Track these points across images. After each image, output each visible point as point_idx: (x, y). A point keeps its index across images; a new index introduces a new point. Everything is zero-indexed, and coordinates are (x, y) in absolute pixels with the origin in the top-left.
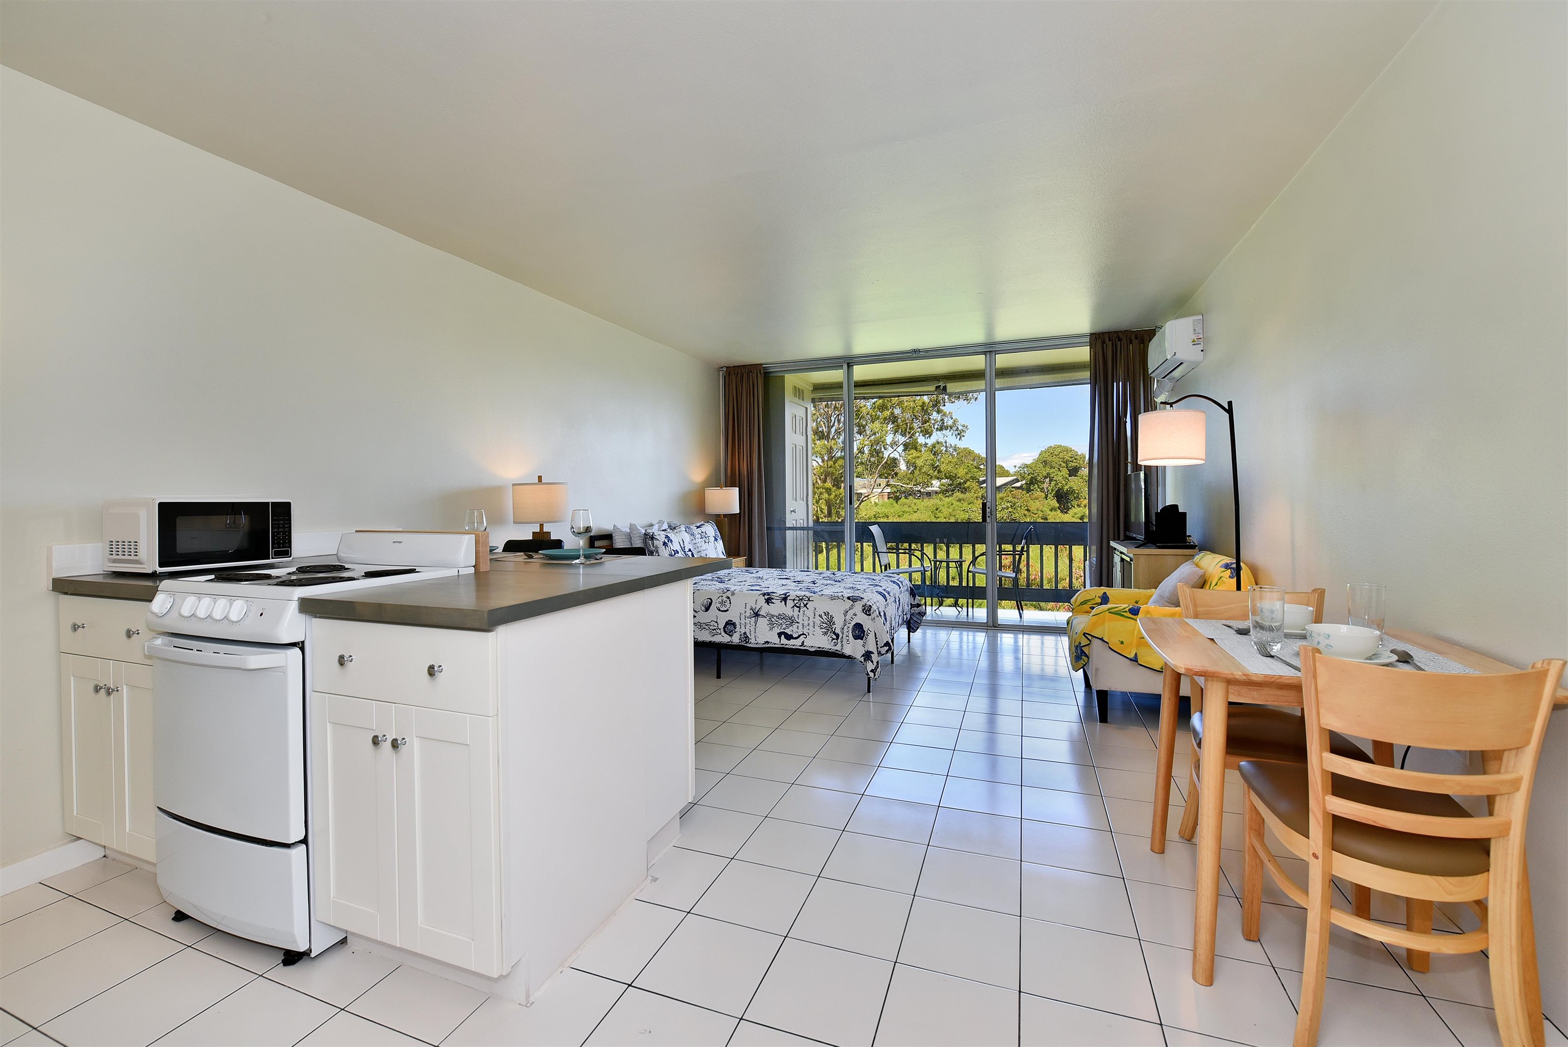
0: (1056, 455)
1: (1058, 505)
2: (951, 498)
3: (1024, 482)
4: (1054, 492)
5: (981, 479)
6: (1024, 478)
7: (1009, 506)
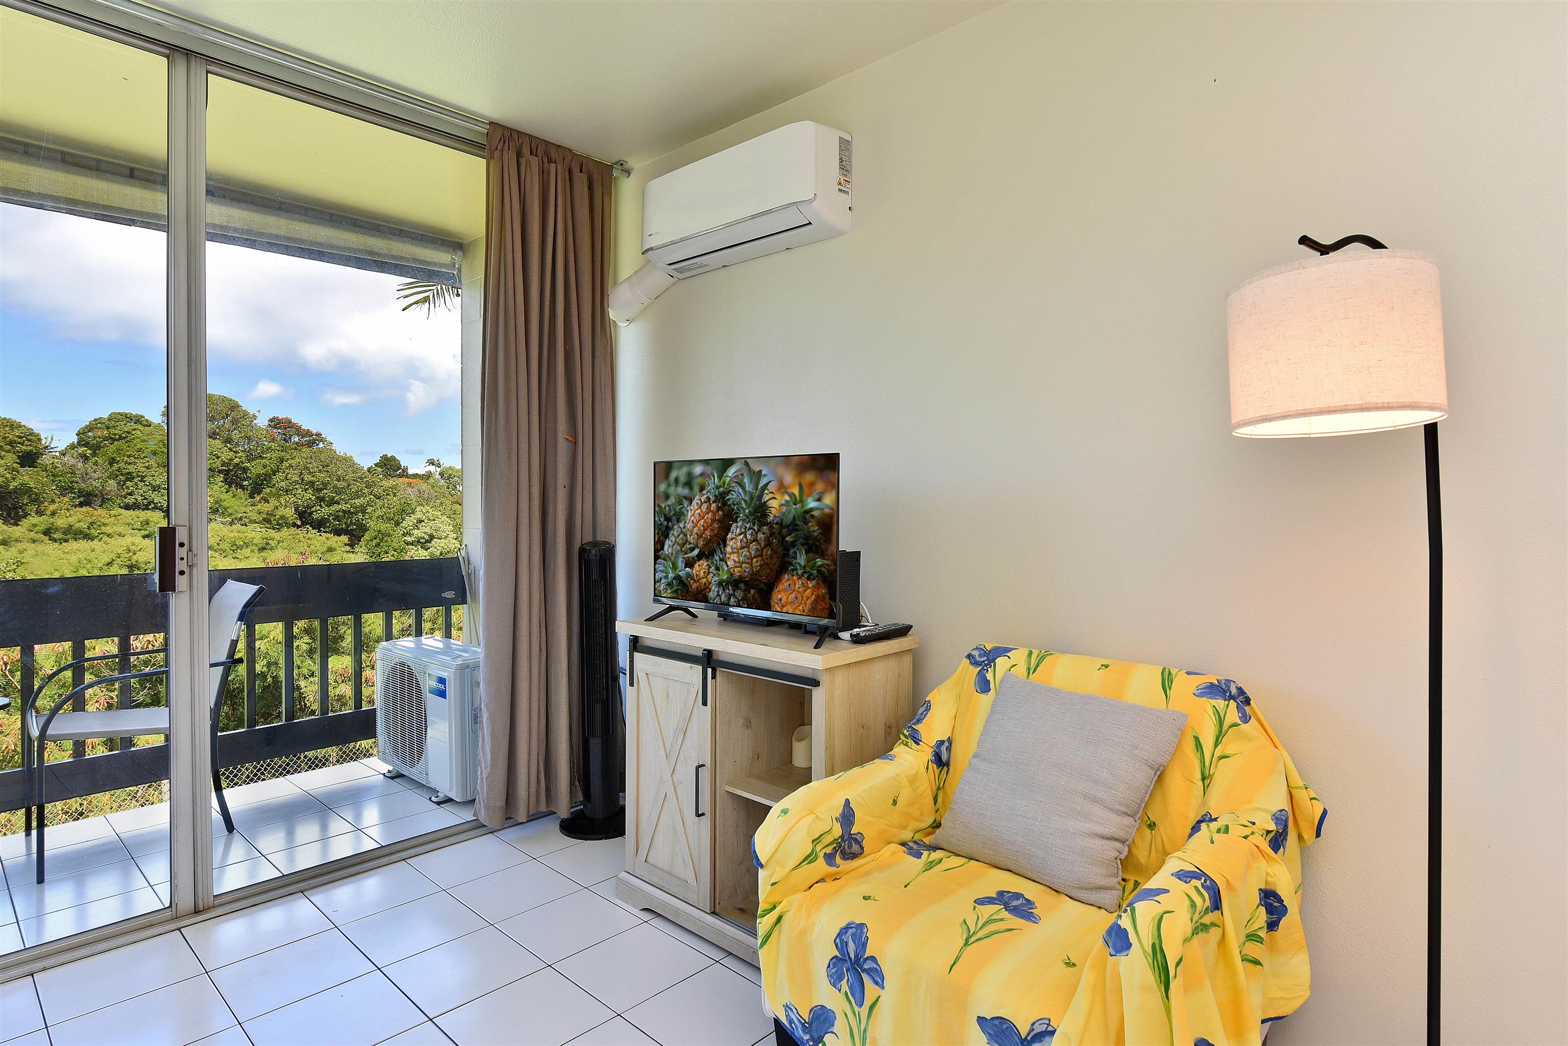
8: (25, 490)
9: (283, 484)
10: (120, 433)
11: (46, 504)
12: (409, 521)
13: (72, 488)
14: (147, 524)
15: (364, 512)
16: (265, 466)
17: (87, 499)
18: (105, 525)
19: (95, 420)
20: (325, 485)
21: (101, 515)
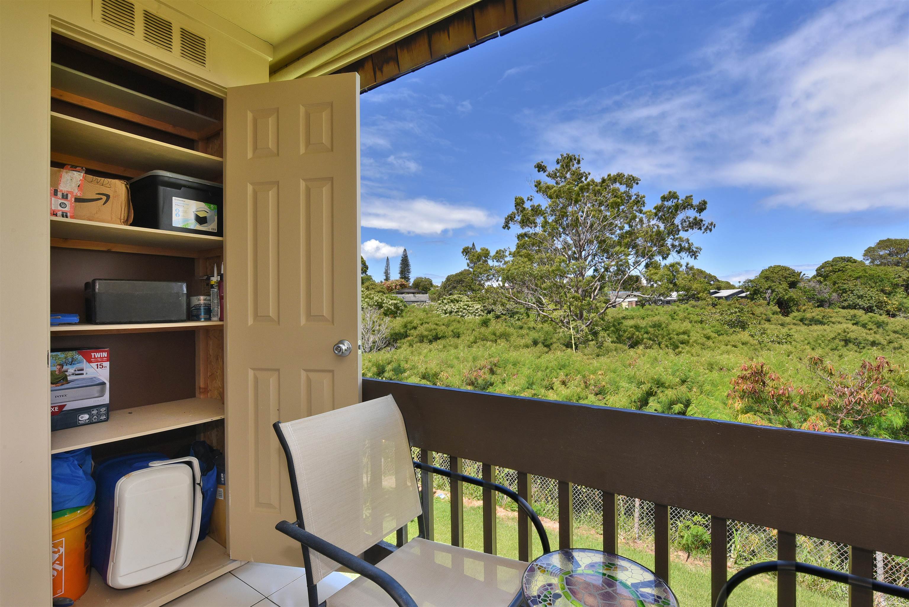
0: (775, 273)
1: (779, 310)
2: (686, 305)
3: (749, 293)
4: (775, 301)
5: (711, 291)
6: (748, 290)
7: (737, 311)
8: (791, 299)
10: (839, 268)
11: (801, 306)
13: (813, 298)
14: (855, 317)
17: (821, 303)
18: (831, 317)
19: (825, 262)
21: (829, 312)
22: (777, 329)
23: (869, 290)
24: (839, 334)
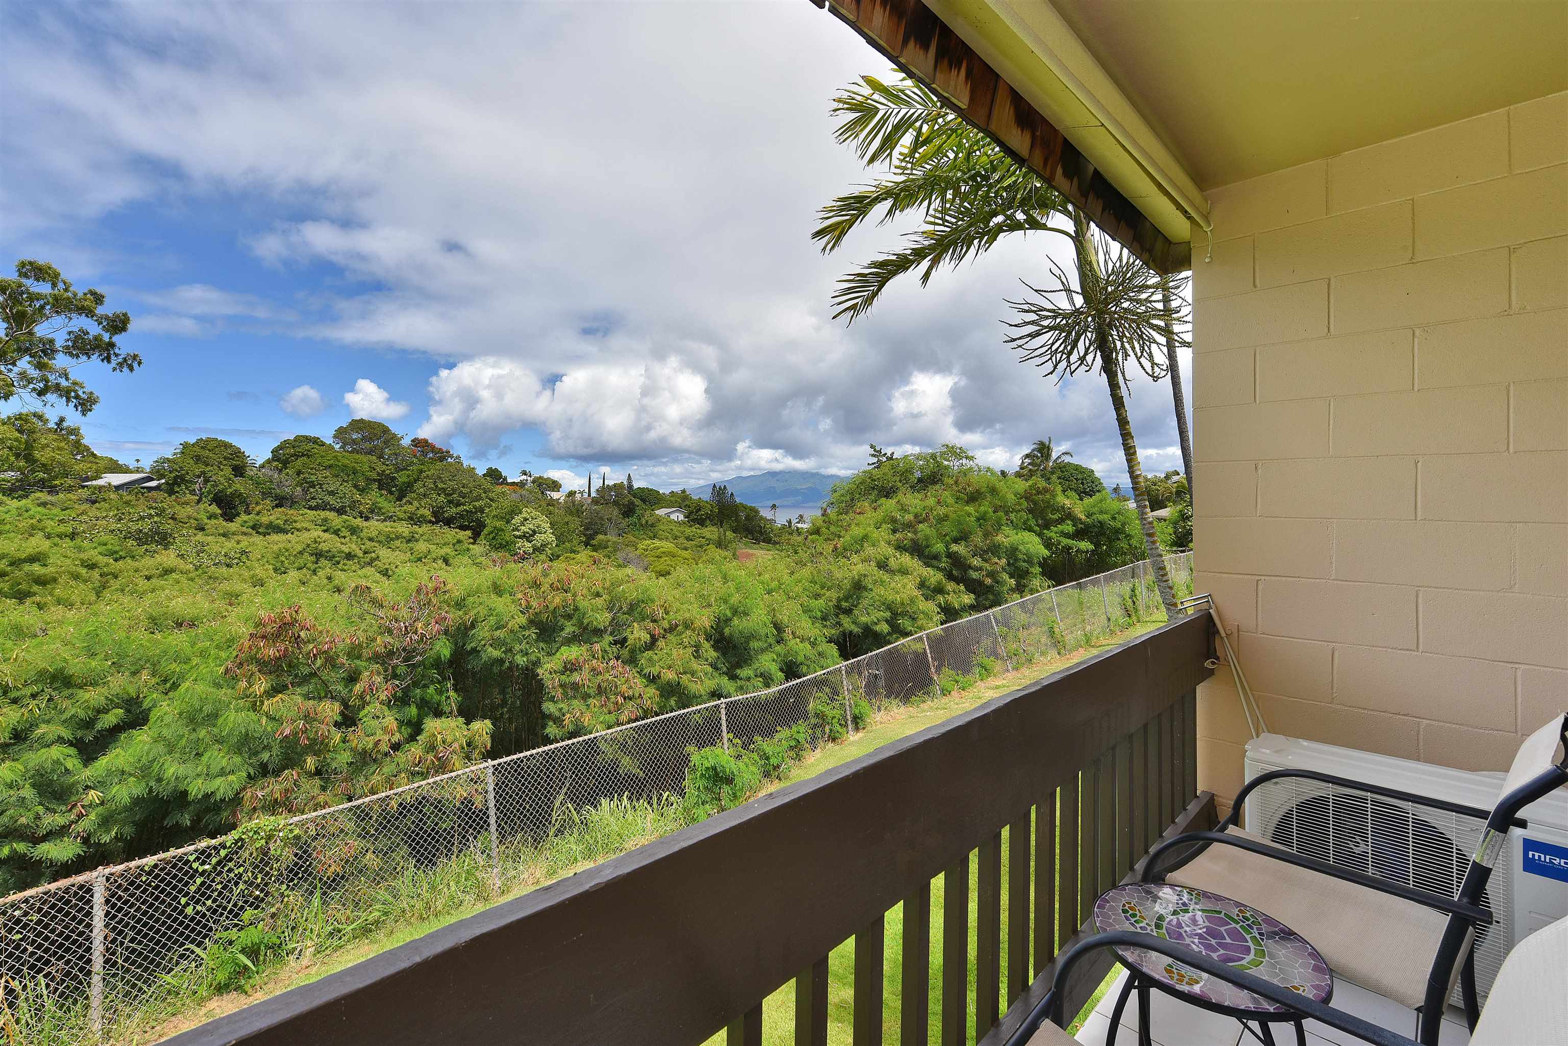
0: (210, 450)
1: (219, 511)
3: (163, 481)
4: (212, 496)
8: (237, 495)
9: (422, 490)
10: (303, 451)
11: (252, 505)
12: (517, 520)
13: (271, 493)
14: (325, 520)
15: (482, 511)
16: (408, 476)
17: (281, 501)
18: (295, 522)
19: (285, 441)
20: (454, 490)
21: (292, 515)
22: (217, 542)
23: (341, 485)
24: (308, 546)
